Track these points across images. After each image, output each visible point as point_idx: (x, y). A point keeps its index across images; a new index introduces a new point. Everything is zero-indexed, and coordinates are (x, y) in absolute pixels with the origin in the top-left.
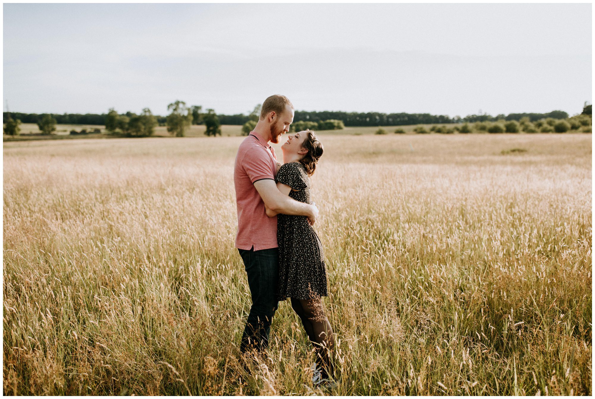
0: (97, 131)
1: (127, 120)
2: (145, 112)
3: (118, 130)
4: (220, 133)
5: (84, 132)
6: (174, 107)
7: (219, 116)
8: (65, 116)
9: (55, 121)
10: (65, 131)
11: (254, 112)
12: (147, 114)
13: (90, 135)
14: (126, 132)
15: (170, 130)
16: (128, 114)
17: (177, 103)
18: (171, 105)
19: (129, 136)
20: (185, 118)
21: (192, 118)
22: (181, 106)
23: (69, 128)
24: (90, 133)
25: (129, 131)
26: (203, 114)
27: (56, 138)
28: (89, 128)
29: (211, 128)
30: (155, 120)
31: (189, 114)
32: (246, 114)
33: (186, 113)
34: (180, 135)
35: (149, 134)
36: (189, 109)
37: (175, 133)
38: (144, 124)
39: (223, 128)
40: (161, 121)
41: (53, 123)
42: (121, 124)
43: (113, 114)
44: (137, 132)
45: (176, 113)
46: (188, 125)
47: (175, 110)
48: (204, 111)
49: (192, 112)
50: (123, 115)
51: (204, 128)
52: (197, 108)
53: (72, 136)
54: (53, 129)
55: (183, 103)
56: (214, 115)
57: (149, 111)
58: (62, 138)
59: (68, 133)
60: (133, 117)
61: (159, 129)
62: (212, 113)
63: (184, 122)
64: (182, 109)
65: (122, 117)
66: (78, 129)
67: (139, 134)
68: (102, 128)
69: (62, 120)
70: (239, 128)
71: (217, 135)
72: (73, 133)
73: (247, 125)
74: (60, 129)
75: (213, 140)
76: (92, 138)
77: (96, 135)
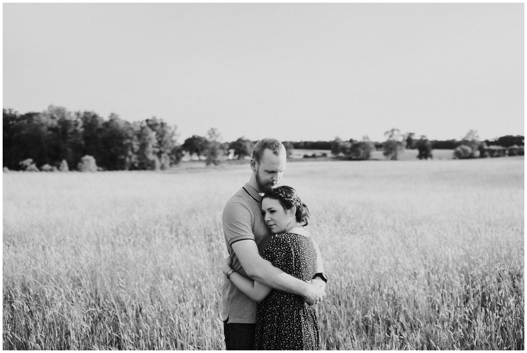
0: (324, 155)
1: (349, 145)
2: (365, 138)
3: (341, 154)
4: (431, 156)
5: (314, 156)
6: (390, 134)
7: (432, 142)
8: (301, 143)
9: (292, 146)
10: (299, 155)
11: (466, 137)
12: (366, 140)
13: (319, 158)
14: (348, 156)
15: (386, 154)
16: (351, 141)
17: (393, 130)
18: (387, 132)
19: (350, 159)
20: (399, 143)
21: (405, 143)
22: (396, 133)
23: (303, 152)
24: (319, 157)
25: (351, 155)
26: (416, 140)
27: (292, 160)
28: (318, 152)
29: (424, 153)
30: (372, 146)
31: (404, 140)
32: (459, 139)
33: (400, 139)
34: (394, 158)
35: (367, 157)
36: (403, 136)
37: (390, 157)
38: (363, 149)
39: (435, 152)
40: (378, 146)
41: (290, 148)
42: (344, 149)
43: (338, 141)
44: (357, 156)
45: (391, 139)
46: (401, 149)
47: (391, 136)
48: (417, 137)
49: (406, 138)
50: (347, 141)
51: (416, 152)
52: (411, 134)
53: (305, 159)
54: (290, 154)
55: (398, 130)
56: (426, 141)
57: (368, 138)
58: (296, 160)
59: (301, 157)
60: (355, 143)
61: (376, 154)
62: (424, 139)
63: (399, 147)
64: (397, 136)
65: (346, 143)
66: (310, 153)
67: (359, 157)
68: (329, 153)
69: (297, 146)
70: (450, 152)
71: (429, 159)
72: (306, 157)
73: (459, 149)
74: (295, 153)
75: (424, 163)
76: (320, 160)
77: (323, 158)
